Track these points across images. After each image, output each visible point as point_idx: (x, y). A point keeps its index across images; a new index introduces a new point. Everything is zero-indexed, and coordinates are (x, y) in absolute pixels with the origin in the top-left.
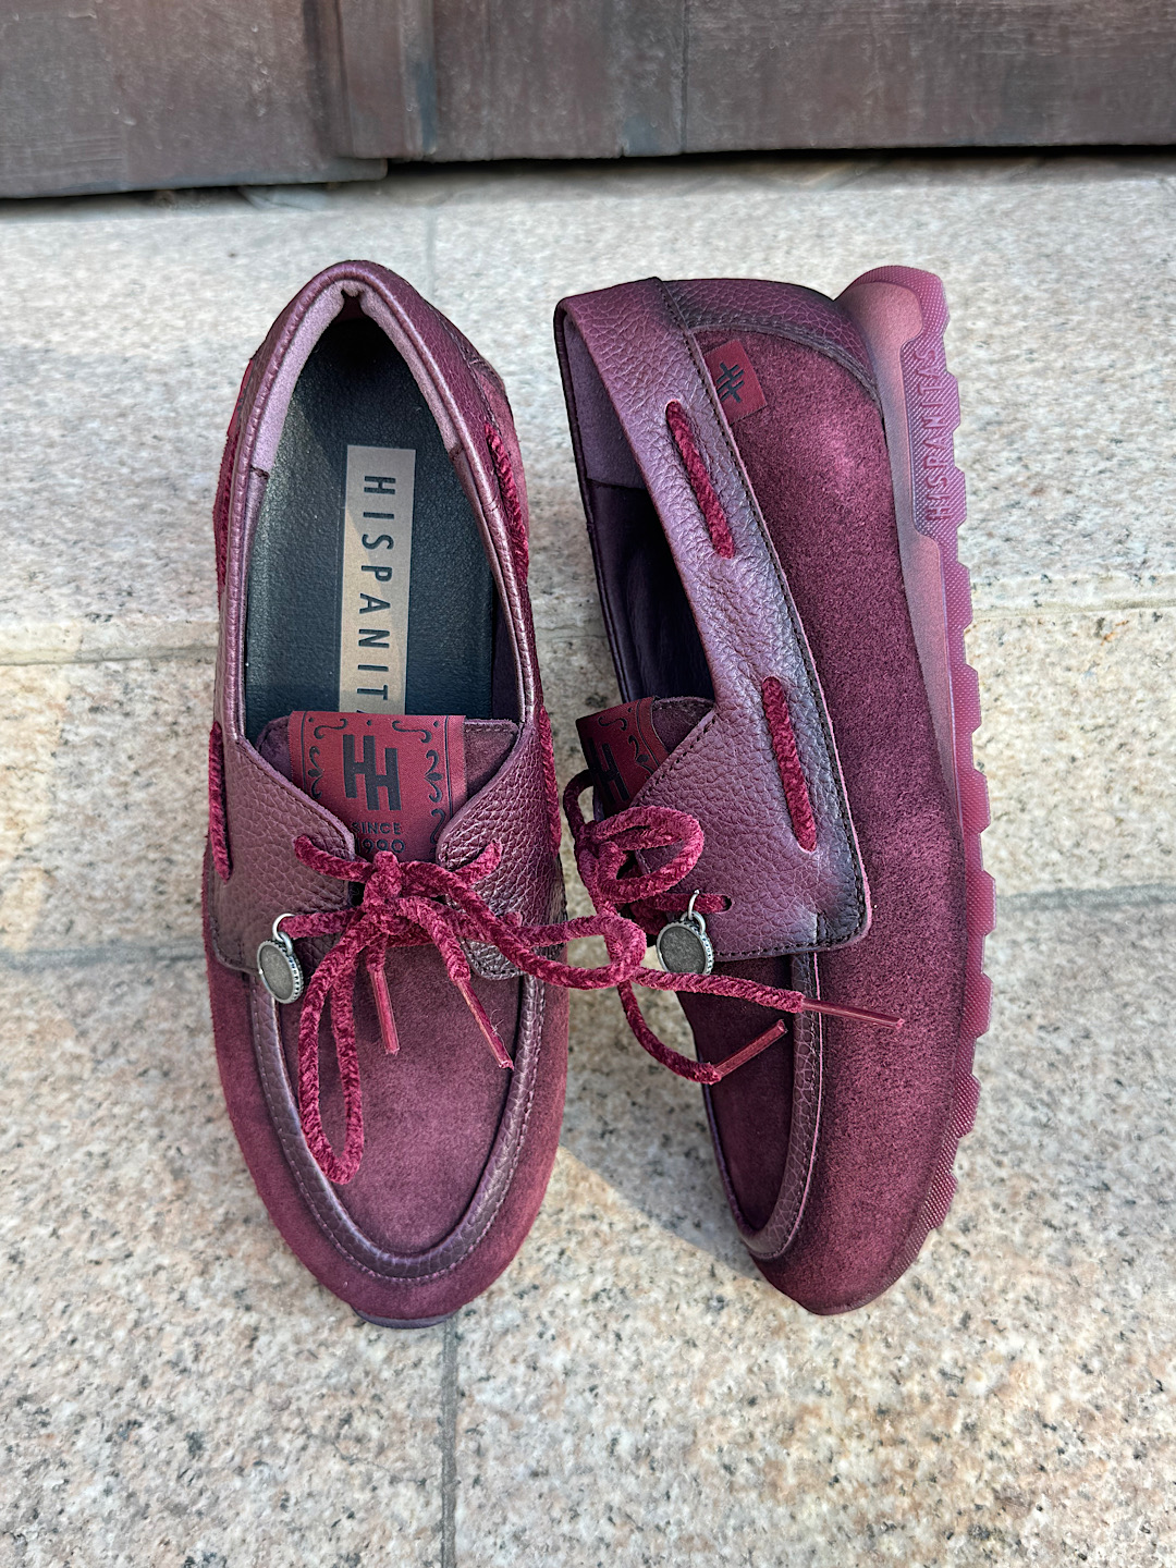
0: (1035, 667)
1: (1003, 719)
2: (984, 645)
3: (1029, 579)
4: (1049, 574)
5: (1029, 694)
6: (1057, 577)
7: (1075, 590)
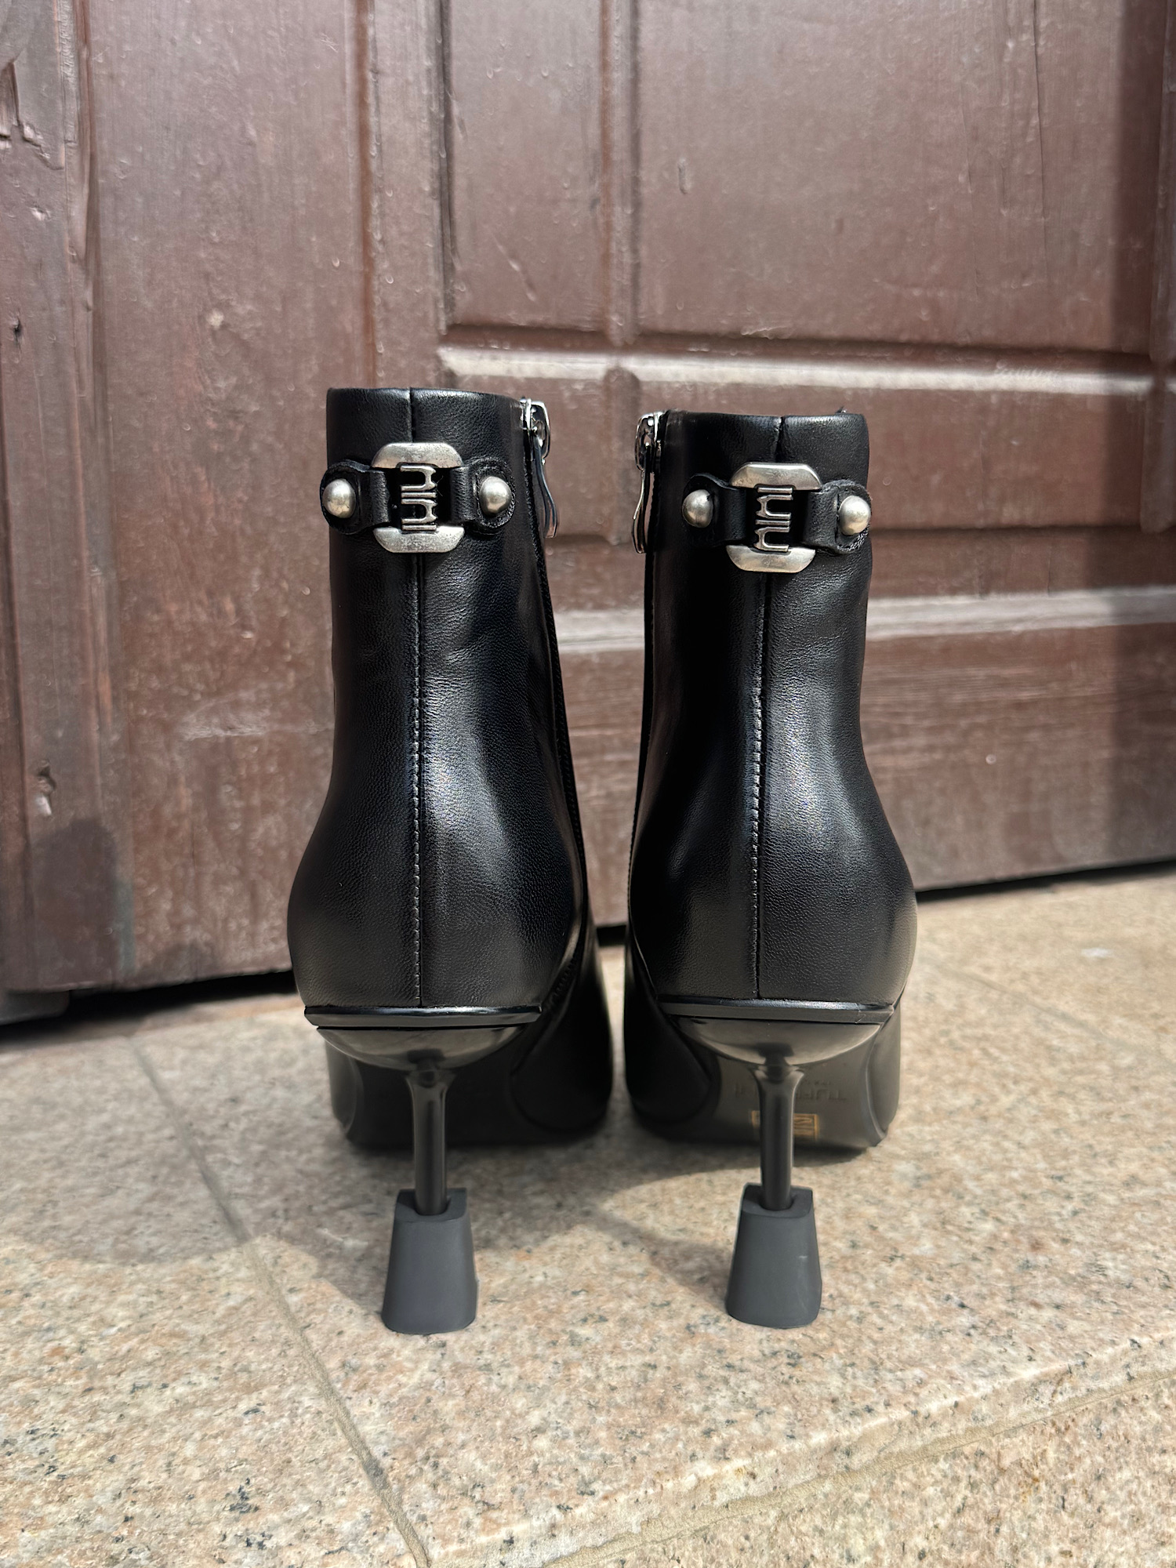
0: (1134, 1456)
1: (1108, 1533)
2: (1084, 1442)
3: (1119, 1349)
4: (1136, 1338)
5: (1130, 1493)
6: (1144, 1340)
7: (1163, 1353)
